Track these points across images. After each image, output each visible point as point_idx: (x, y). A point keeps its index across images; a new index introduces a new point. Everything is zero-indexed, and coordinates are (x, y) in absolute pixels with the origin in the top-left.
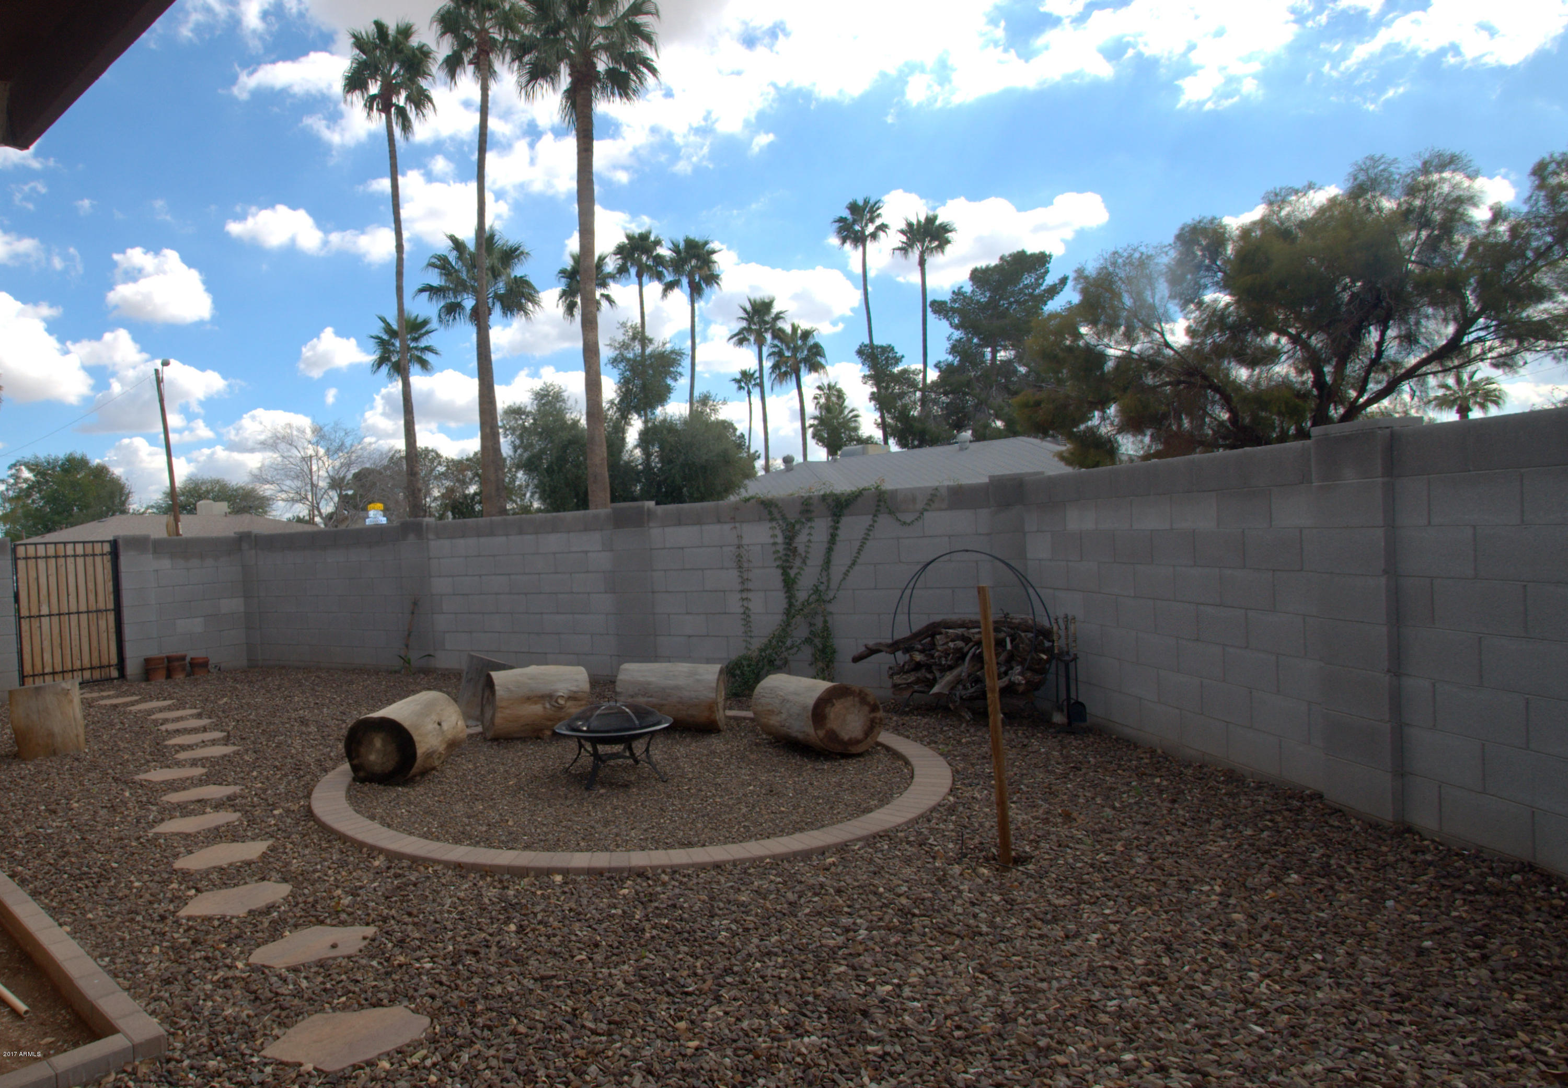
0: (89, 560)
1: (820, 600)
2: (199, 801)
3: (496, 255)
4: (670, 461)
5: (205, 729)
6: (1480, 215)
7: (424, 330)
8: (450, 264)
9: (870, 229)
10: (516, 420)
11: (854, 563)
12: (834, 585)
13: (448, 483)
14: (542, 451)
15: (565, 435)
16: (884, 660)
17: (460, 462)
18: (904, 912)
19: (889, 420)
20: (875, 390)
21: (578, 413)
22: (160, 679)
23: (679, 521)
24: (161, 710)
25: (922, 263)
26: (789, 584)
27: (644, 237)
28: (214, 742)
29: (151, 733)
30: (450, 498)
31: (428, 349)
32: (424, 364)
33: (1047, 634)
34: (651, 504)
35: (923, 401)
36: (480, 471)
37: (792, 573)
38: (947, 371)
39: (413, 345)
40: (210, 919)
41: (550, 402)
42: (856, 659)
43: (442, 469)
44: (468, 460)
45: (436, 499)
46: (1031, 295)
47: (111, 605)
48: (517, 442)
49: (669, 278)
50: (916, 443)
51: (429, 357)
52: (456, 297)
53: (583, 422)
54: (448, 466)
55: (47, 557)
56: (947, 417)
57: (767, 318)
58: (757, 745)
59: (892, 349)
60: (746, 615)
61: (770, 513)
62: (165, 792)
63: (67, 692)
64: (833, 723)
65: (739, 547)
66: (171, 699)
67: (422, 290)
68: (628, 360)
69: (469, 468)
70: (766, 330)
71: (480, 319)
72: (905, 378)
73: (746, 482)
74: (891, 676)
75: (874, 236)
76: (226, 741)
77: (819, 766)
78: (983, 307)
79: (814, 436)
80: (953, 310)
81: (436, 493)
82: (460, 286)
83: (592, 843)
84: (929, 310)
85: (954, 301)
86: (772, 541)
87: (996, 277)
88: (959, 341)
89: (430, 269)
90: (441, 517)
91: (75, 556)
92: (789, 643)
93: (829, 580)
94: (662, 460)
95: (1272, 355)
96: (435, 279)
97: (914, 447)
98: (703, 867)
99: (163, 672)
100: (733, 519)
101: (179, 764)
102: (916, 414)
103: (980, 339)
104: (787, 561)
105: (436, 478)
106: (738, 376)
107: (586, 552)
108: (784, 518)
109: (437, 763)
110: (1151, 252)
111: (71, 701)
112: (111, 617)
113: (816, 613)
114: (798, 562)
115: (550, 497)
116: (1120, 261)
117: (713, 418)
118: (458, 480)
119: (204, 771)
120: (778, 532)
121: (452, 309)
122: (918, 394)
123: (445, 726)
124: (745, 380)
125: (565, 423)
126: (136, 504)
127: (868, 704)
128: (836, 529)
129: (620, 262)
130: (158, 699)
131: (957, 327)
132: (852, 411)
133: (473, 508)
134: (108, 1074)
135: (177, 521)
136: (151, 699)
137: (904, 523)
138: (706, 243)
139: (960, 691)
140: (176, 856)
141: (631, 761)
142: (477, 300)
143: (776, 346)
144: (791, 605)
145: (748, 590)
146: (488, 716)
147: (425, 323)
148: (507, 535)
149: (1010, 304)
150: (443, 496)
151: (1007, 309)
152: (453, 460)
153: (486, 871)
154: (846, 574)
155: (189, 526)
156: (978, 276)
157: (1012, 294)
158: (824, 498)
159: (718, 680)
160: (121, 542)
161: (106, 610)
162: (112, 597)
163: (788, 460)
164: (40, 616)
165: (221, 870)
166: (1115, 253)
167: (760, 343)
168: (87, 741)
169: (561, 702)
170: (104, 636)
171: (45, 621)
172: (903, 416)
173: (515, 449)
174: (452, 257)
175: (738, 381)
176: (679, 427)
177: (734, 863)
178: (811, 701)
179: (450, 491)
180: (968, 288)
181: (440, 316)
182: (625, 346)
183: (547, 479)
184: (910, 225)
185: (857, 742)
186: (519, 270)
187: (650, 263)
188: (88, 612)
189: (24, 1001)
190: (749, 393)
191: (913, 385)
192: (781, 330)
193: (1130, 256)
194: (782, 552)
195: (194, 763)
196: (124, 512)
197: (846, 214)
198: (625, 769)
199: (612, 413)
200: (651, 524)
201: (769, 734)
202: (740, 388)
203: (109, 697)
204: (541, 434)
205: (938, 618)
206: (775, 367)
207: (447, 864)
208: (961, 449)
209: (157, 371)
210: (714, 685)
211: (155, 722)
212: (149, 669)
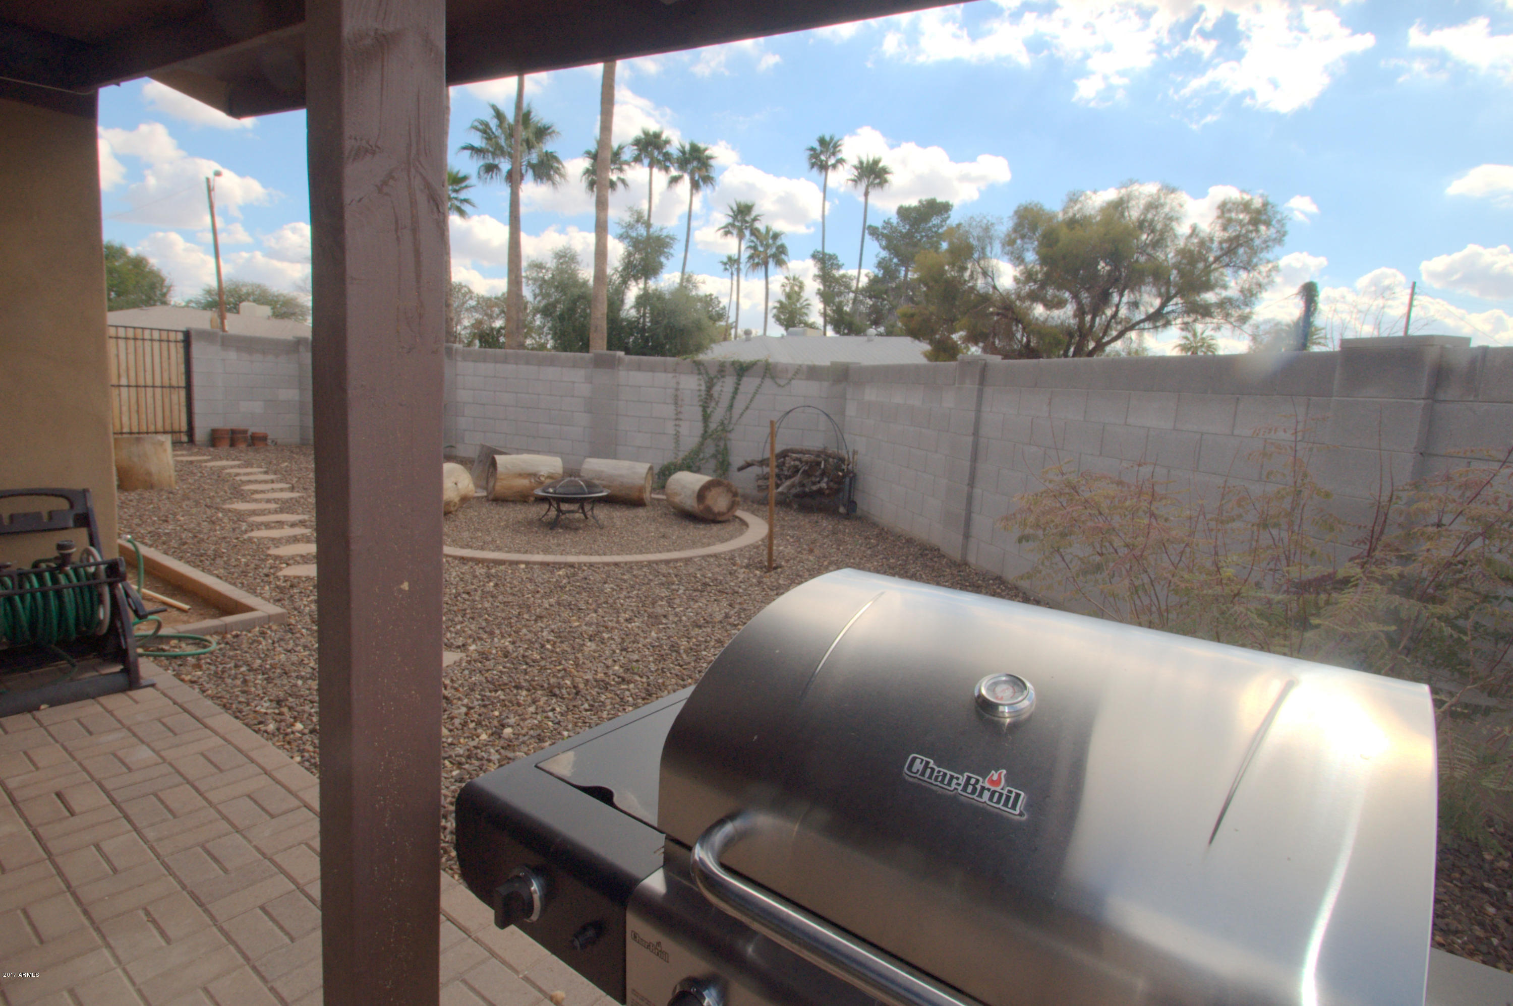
0: (165, 345)
1: (724, 430)
2: (277, 522)
3: (531, 129)
4: (657, 323)
5: (273, 481)
6: (1183, 229)
7: (463, 185)
8: (490, 129)
9: (832, 161)
10: (538, 273)
11: (747, 408)
12: (734, 421)
13: (477, 316)
14: (557, 301)
15: (576, 291)
16: (756, 470)
17: (489, 300)
18: (705, 584)
19: (829, 312)
20: (821, 287)
21: (587, 273)
22: (224, 449)
23: (639, 368)
24: (232, 467)
25: (866, 194)
26: (706, 418)
27: (657, 136)
28: (282, 490)
29: (228, 481)
30: (478, 328)
31: (466, 201)
32: (462, 213)
33: (842, 460)
34: (621, 354)
35: (855, 301)
36: (505, 310)
37: (709, 411)
38: (874, 281)
39: (453, 195)
40: (299, 577)
41: (567, 262)
42: (741, 469)
43: (473, 303)
44: (496, 298)
45: (465, 328)
46: (936, 232)
47: (183, 383)
48: (537, 291)
49: (674, 172)
50: (846, 331)
51: (466, 207)
52: (494, 159)
53: (591, 282)
54: (478, 303)
55: (127, 338)
56: (869, 315)
57: (748, 219)
58: (665, 514)
59: (836, 258)
60: (677, 436)
61: (699, 369)
62: (250, 515)
63: (162, 444)
64: (709, 501)
65: (677, 389)
66: (239, 460)
67: (465, 148)
68: (632, 238)
69: (496, 305)
70: (746, 228)
71: (514, 179)
72: (844, 282)
73: (713, 345)
74: (757, 481)
75: (834, 166)
76: (292, 489)
77: (698, 526)
78: (904, 236)
79: (774, 316)
80: (883, 235)
81: (466, 323)
82: (499, 151)
83: (546, 551)
84: (866, 232)
85: (884, 228)
86: (698, 388)
87: (913, 215)
88: (883, 259)
89: (473, 131)
90: (470, 344)
91: (152, 340)
92: (701, 456)
93: (731, 418)
94: (651, 321)
95: (1060, 304)
96: (478, 141)
97: (844, 334)
98: (607, 564)
99: (228, 441)
100: (675, 371)
101: (256, 501)
102: (848, 310)
103: (899, 260)
104: (706, 402)
105: (467, 310)
106: (725, 260)
107: (573, 382)
108: (707, 373)
109: (452, 509)
110: (994, 221)
111: (165, 450)
112: (183, 393)
113: (721, 438)
114: (713, 404)
115: (560, 338)
116: (974, 223)
117: (694, 293)
118: (486, 315)
119: (278, 506)
120: (702, 382)
121: (490, 168)
122: (852, 295)
123: (460, 486)
124: (732, 263)
125: (578, 281)
126: (177, 298)
127: (731, 492)
128: (739, 384)
129: (636, 152)
130: (227, 460)
131: (884, 248)
132: (806, 300)
133: (498, 340)
134: (254, 627)
135: (222, 318)
136: (221, 459)
137: (780, 386)
138: (706, 150)
139: (794, 491)
140: (269, 548)
141: (582, 516)
142: (512, 165)
143: (752, 241)
144: (706, 432)
145: (680, 420)
146: (491, 484)
147: (465, 178)
148: (517, 364)
149: (922, 237)
150: (473, 325)
151: (920, 240)
152: (483, 297)
153: (478, 561)
154: (742, 415)
155: (234, 324)
156: (903, 212)
157: (924, 230)
158: (733, 363)
159: (647, 473)
160: (193, 334)
161: (178, 387)
162: (184, 377)
163: (748, 333)
164: (119, 386)
165: (302, 556)
166: (972, 218)
167: (741, 237)
168: (176, 482)
169: (542, 479)
170: (176, 407)
171: (124, 391)
172: (839, 310)
173: (535, 296)
174: (493, 123)
175: (725, 264)
176: (667, 297)
177: (626, 563)
178: (697, 487)
179: (479, 323)
180: (895, 220)
181: (479, 173)
182: (630, 226)
183: (558, 324)
184: (861, 163)
185: (723, 514)
186: (549, 146)
187: (661, 157)
188: (162, 387)
189: (187, 603)
190: (732, 274)
191: (848, 287)
192: (757, 230)
193: (981, 221)
194: (704, 396)
195: (268, 501)
196: (164, 303)
197: (816, 145)
198: (579, 521)
199: (616, 279)
200: (620, 368)
201: (674, 508)
202: (726, 269)
203: (183, 455)
204: (557, 287)
205: (789, 447)
206: (751, 257)
207: (455, 558)
208: (869, 341)
209: (208, 180)
210: (644, 476)
211: (230, 475)
212: (215, 438)
